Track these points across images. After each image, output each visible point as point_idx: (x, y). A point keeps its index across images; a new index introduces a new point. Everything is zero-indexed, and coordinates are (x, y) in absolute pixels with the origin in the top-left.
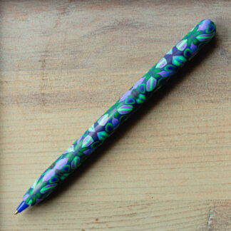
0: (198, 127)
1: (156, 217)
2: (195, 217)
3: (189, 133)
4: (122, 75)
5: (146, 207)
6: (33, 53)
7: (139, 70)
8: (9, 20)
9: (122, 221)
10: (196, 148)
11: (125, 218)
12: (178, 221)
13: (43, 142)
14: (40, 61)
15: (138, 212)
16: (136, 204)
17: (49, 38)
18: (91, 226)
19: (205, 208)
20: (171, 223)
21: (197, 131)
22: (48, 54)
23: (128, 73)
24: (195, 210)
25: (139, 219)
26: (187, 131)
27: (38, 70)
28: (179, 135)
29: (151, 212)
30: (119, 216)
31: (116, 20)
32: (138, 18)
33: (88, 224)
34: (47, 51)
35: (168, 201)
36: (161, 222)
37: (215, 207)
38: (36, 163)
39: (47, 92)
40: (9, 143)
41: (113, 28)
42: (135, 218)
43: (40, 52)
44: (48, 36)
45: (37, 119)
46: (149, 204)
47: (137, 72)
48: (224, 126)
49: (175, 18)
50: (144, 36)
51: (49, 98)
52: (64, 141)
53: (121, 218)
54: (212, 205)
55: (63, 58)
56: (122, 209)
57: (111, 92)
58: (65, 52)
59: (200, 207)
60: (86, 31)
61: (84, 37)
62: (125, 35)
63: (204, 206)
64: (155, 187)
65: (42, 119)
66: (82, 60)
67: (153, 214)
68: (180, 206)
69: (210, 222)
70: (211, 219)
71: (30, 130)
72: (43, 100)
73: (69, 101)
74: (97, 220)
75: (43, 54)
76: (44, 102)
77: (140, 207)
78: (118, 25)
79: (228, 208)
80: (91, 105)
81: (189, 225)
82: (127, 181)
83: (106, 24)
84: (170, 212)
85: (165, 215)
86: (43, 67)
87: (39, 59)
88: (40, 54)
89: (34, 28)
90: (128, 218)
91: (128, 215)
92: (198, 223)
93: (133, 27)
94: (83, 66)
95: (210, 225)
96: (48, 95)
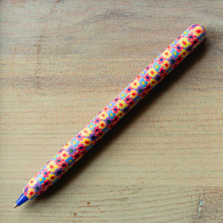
0: (187, 114)
1: (147, 202)
2: (185, 203)
3: (178, 120)
4: (114, 62)
5: (137, 192)
6: (29, 37)
7: (129, 57)
8: (7, 6)
9: (113, 205)
10: (185, 134)
11: (116, 203)
12: (169, 207)
13: (38, 124)
14: (35, 46)
15: (130, 196)
16: (127, 188)
17: (44, 24)
18: (83, 209)
19: (195, 195)
20: (162, 209)
21: (186, 118)
22: (43, 39)
23: (119, 60)
24: (184, 197)
25: (129, 204)
26: (176, 117)
27: (33, 54)
28: (169, 121)
29: (142, 197)
30: (111, 200)
31: (108, 9)
32: (129, 9)
33: (80, 207)
34: (42, 37)
35: (159, 186)
36: (152, 207)
37: (204, 194)
38: (30, 145)
39: (42, 75)
40: (3, 124)
41: (106, 17)
42: (126, 202)
43: (35, 37)
44: (44, 22)
45: (31, 102)
46: (140, 189)
47: (128, 60)
48: (212, 113)
49: (163, 10)
50: (135, 26)
51: (43, 81)
52: (58, 123)
53: (113, 202)
54: (201, 191)
55: (58, 43)
56: (113, 193)
57: (103, 77)
58: (60, 38)
59: (190, 194)
60: (80, 19)
61: (78, 24)
62: (116, 24)
63: (194, 193)
64: (146, 172)
65: (36, 102)
66: (76, 46)
67: (143, 200)
68: (171, 192)
69: (200, 209)
70: (202, 206)
71: (24, 112)
72: (37, 83)
73: (62, 85)
74: (89, 203)
75: (39, 39)
76: (38, 85)
77: (131, 192)
78: (110, 14)
79: (218, 195)
80: (84, 90)
81: (180, 211)
82: (118, 166)
83: (99, 13)
84: (161, 197)
85: (155, 200)
86: (38, 51)
87: (34, 43)
88: (35, 39)
89: (31, 15)
90: (119, 203)
91: (119, 199)
92: (188, 209)
93: (124, 16)
94: (77, 52)
95: (201, 212)
96: (43, 78)
